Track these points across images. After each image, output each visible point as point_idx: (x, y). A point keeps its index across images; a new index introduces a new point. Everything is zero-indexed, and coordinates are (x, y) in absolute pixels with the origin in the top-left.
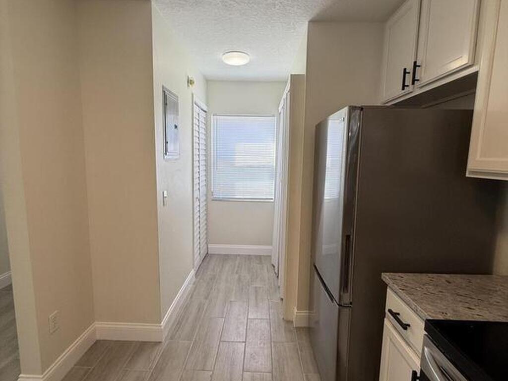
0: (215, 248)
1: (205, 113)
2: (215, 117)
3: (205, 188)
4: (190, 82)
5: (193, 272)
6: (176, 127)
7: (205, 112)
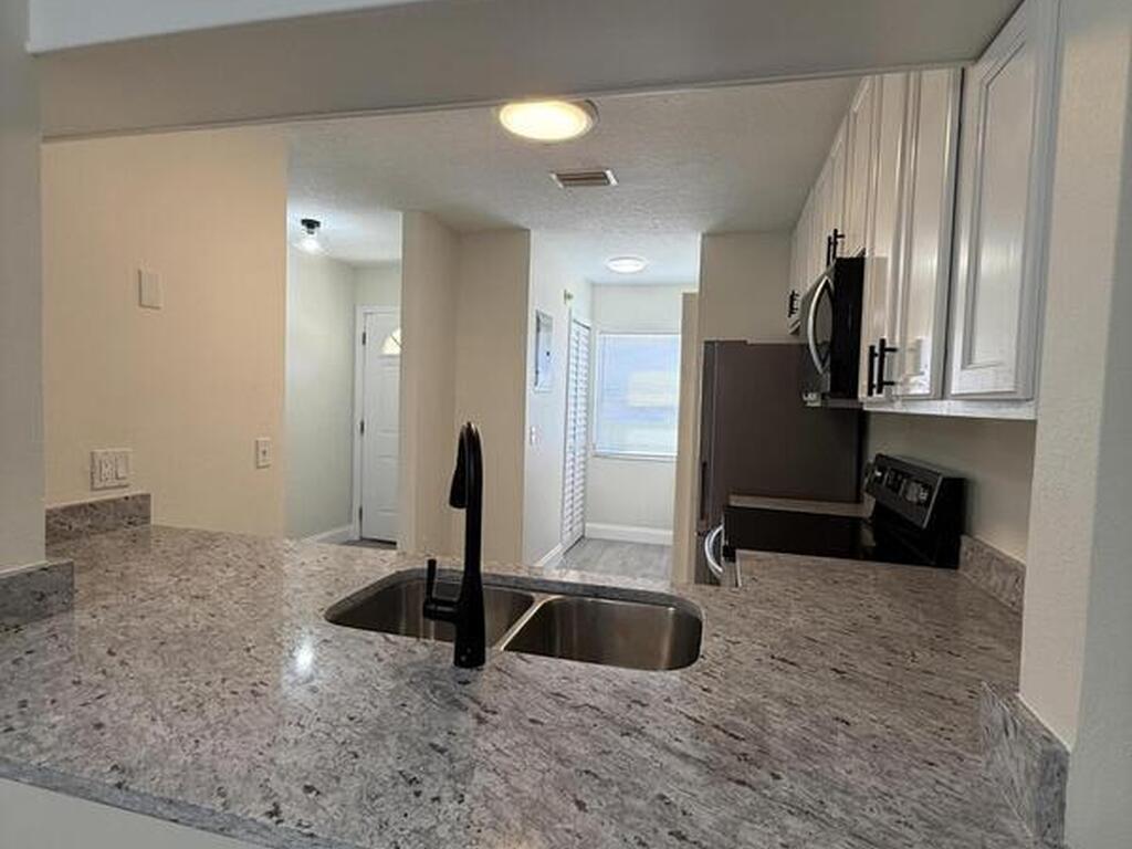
0: (595, 528)
1: (587, 331)
2: (602, 336)
3: (583, 437)
4: (568, 296)
5: (558, 549)
6: (548, 354)
7: (588, 328)
